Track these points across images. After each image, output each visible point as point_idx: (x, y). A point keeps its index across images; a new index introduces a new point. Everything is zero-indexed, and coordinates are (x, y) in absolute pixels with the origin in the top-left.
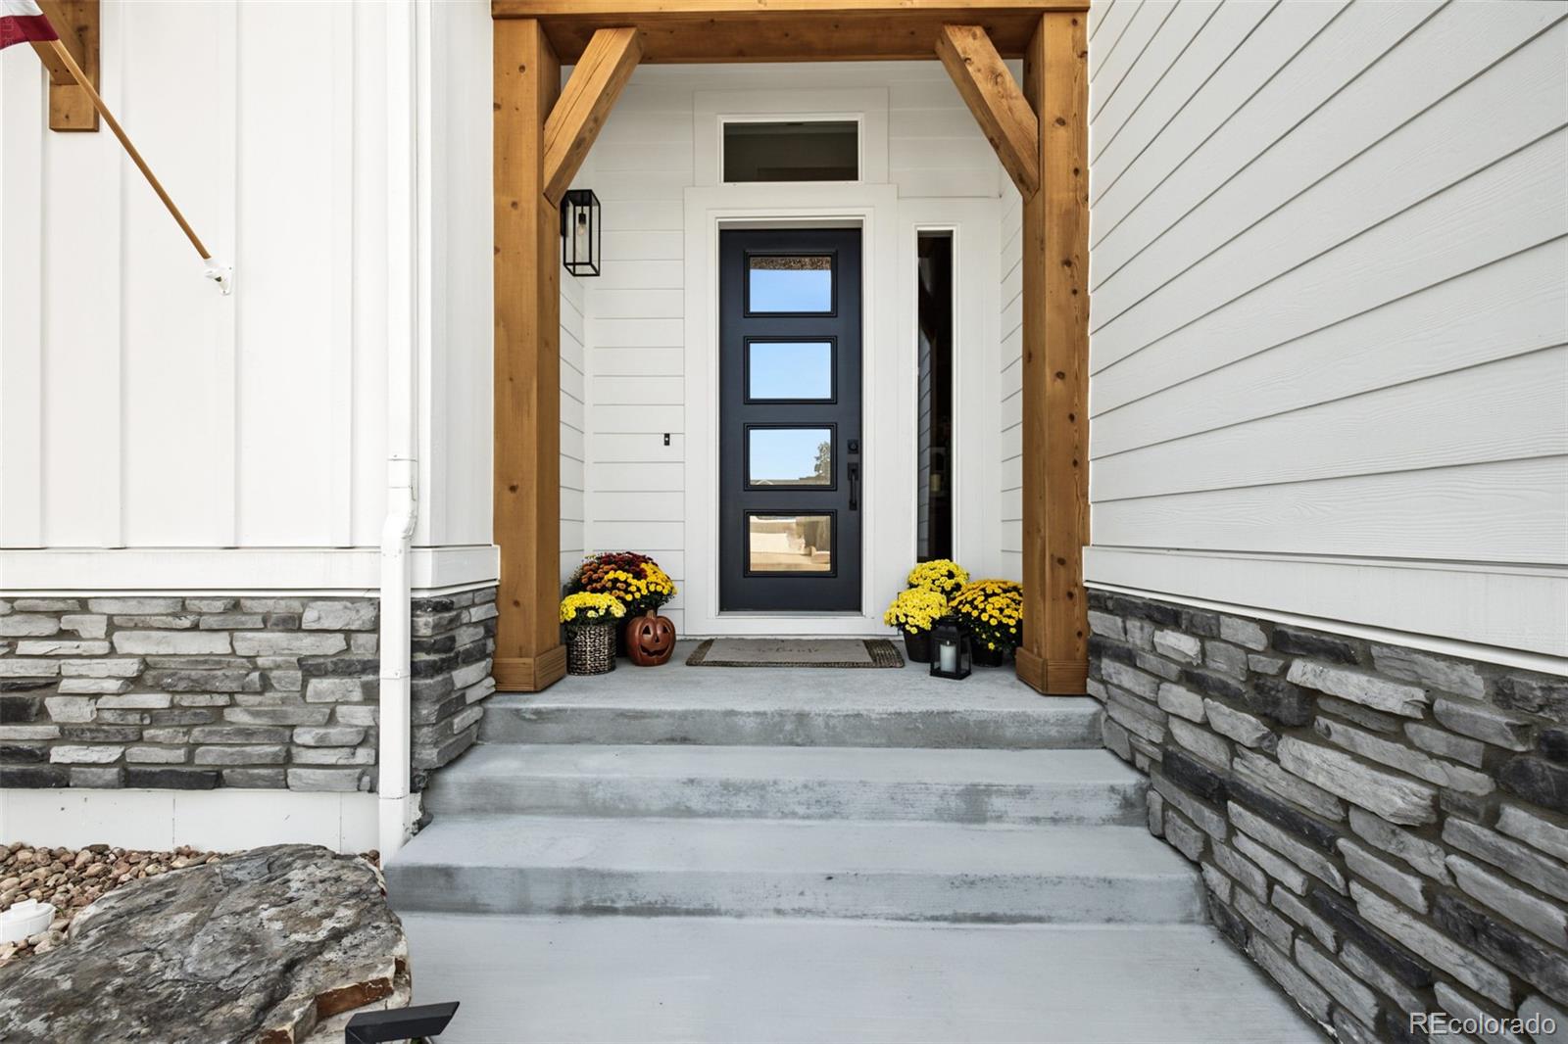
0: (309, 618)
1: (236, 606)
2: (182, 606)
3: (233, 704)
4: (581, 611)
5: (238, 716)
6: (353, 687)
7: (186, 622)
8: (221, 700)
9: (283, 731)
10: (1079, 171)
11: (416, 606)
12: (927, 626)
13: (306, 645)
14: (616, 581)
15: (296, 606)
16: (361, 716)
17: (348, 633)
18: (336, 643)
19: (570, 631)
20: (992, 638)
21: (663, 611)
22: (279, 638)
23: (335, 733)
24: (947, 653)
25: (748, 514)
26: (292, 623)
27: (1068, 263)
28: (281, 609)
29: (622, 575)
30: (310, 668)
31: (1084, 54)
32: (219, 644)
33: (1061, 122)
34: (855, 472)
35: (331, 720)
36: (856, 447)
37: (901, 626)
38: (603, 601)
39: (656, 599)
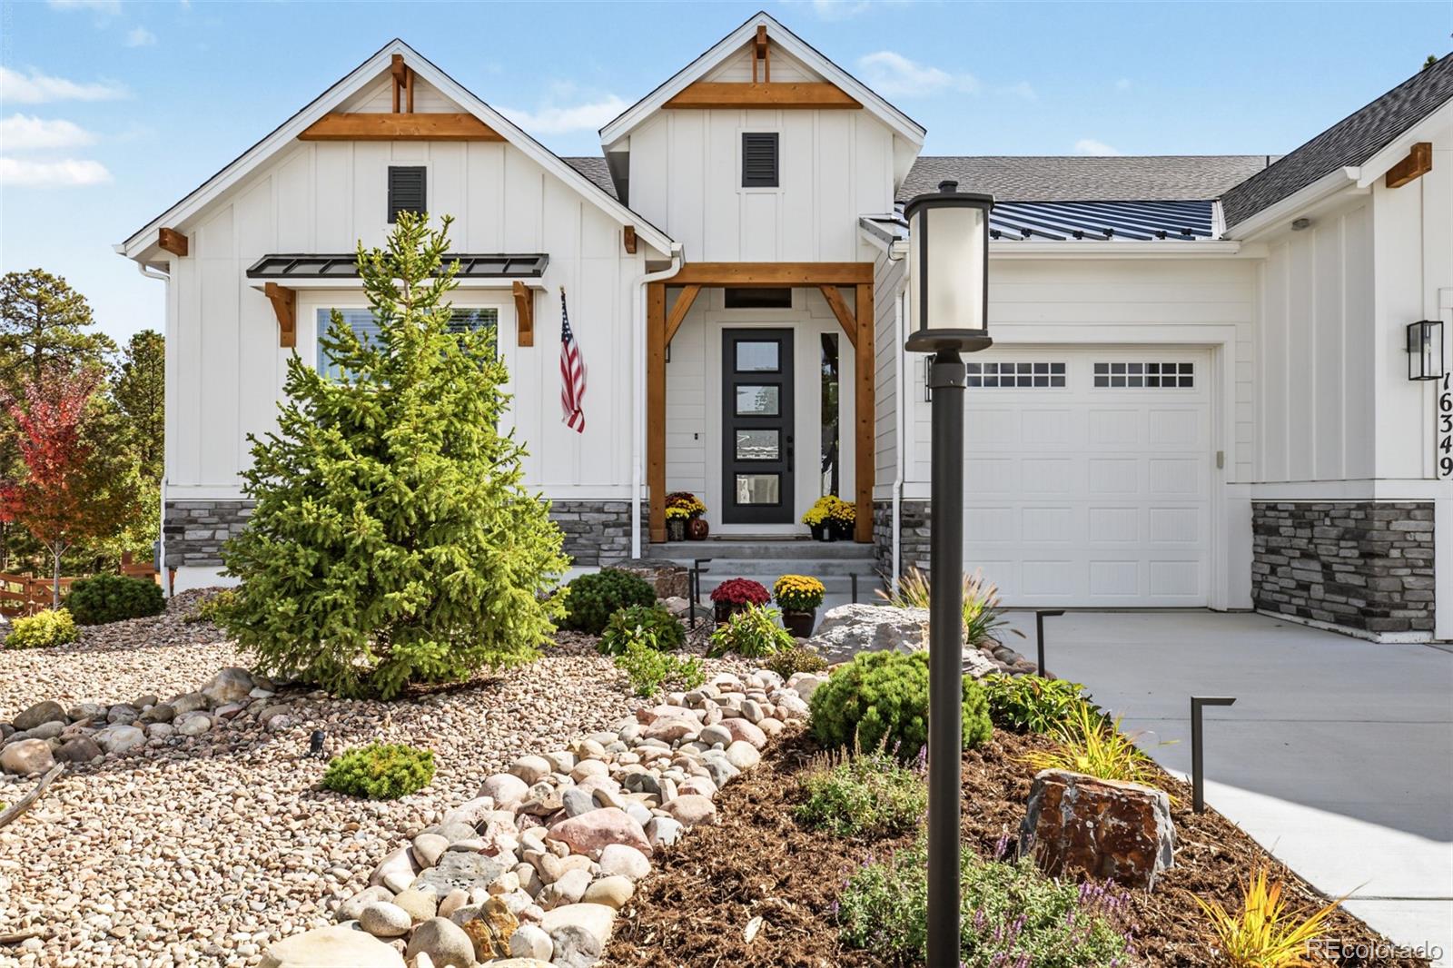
0: (606, 508)
1: (581, 504)
2: (564, 504)
3: (581, 537)
4: (675, 514)
5: (581, 541)
6: (620, 531)
7: (566, 510)
8: (577, 535)
9: (598, 546)
10: (871, 344)
11: (642, 504)
12: (819, 522)
13: (603, 517)
14: (682, 504)
15: (601, 505)
16: (623, 540)
17: (617, 513)
18: (614, 517)
19: (669, 522)
20: (844, 525)
21: (701, 518)
22: (596, 515)
23: (615, 546)
24: (826, 532)
25: (736, 474)
26: (600, 510)
27: (867, 379)
28: (597, 505)
29: (685, 502)
30: (606, 525)
31: (872, 300)
32: (576, 517)
33: (864, 325)
34: (791, 453)
35: (613, 542)
36: (791, 439)
37: (808, 523)
38: (681, 511)
39: (699, 512)
